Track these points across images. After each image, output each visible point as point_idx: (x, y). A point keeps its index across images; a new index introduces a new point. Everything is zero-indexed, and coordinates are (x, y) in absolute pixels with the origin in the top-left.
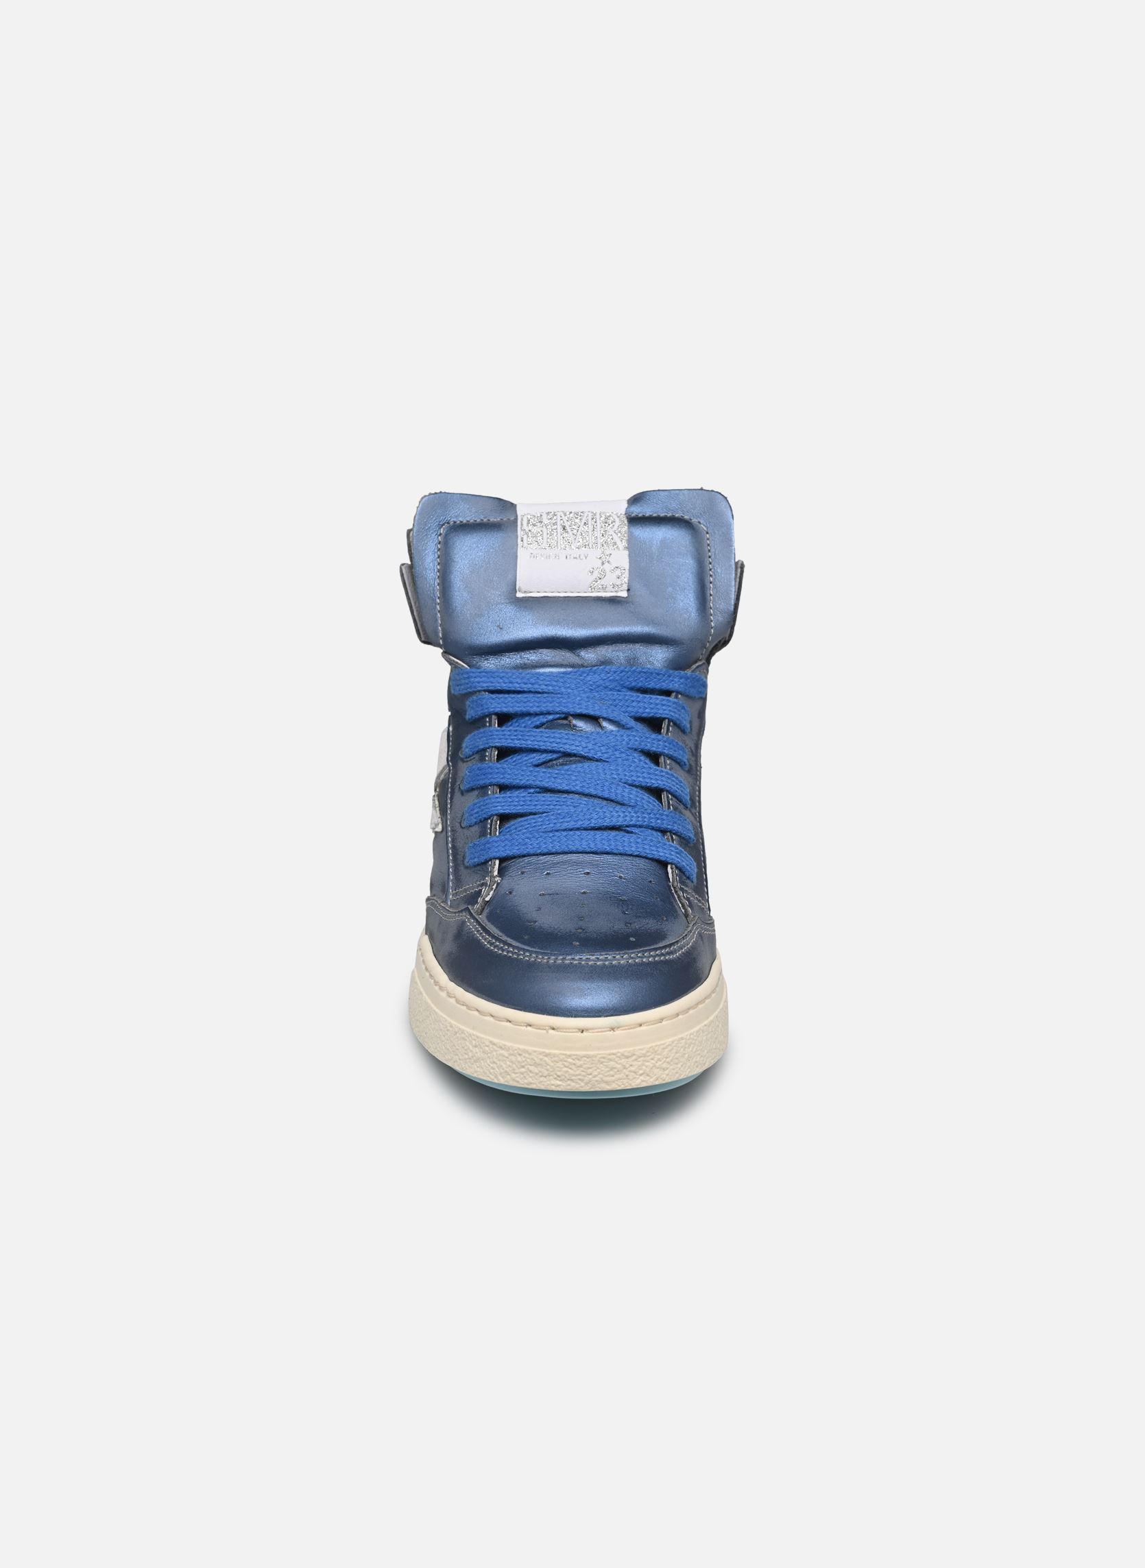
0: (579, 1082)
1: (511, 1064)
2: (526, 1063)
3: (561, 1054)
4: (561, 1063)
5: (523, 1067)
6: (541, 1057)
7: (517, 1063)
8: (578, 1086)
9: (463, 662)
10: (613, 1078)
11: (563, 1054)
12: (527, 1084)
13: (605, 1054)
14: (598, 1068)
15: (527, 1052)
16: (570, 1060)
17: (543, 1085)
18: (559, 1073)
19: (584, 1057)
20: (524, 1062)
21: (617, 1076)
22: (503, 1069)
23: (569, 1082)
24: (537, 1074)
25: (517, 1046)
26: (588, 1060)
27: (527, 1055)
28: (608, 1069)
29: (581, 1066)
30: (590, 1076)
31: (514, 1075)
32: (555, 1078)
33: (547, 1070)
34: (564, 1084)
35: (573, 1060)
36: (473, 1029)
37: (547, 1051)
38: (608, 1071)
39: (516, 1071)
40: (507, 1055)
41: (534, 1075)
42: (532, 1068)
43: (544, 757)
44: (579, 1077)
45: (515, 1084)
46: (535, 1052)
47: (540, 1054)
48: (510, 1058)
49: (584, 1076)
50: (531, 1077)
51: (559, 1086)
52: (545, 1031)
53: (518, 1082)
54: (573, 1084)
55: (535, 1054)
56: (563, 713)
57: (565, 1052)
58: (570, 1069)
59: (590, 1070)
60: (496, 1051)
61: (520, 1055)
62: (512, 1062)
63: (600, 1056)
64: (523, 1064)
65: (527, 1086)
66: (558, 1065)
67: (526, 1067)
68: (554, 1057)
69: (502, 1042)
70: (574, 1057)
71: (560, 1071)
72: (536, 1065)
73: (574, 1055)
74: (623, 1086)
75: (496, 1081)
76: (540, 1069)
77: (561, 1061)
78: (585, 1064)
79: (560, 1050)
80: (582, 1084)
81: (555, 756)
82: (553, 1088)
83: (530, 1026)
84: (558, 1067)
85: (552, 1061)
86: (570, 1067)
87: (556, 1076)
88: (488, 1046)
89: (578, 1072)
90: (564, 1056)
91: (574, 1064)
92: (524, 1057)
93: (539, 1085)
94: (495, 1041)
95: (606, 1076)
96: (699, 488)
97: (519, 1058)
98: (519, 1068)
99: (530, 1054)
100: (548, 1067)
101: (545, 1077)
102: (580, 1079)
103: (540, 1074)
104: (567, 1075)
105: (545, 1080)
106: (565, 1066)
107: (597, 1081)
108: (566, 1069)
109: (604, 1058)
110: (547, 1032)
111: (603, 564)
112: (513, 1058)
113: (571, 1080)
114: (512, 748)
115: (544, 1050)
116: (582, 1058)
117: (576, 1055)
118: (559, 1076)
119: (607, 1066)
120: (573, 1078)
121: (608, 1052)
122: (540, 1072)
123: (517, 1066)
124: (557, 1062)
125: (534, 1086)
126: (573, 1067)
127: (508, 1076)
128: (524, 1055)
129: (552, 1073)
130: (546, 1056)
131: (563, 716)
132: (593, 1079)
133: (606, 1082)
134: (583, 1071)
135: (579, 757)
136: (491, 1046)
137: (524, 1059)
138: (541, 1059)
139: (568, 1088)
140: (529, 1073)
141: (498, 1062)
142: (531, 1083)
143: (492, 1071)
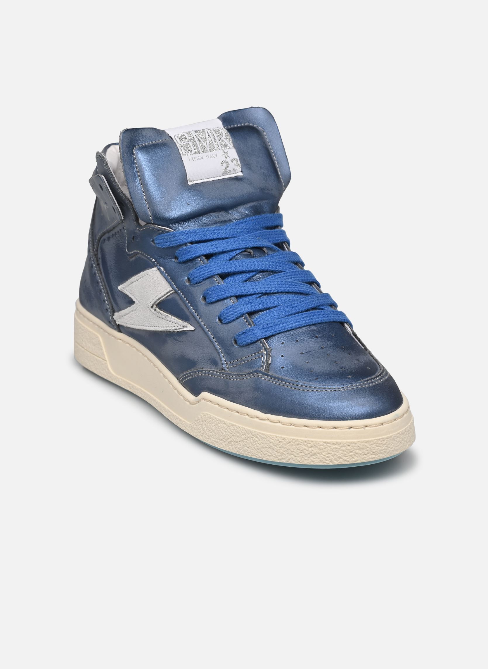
0: (384, 453)
1: (343, 452)
2: (353, 449)
3: (374, 440)
4: (374, 445)
5: (352, 452)
6: (363, 444)
7: (347, 451)
8: (384, 455)
9: (169, 228)
10: (399, 447)
11: (376, 440)
12: (354, 461)
13: (394, 434)
14: (393, 443)
15: (354, 443)
16: (379, 442)
17: (365, 459)
18: (374, 451)
19: (387, 438)
20: (352, 449)
21: (401, 445)
22: (337, 456)
23: (379, 455)
24: (361, 454)
25: (345, 441)
26: (388, 440)
27: (354, 445)
28: (397, 442)
29: (385, 444)
30: (390, 449)
31: (345, 458)
32: (372, 454)
33: (367, 450)
34: (376, 456)
35: (381, 441)
36: (306, 437)
37: (367, 440)
38: (397, 444)
39: (346, 455)
40: (339, 447)
41: (359, 455)
42: (357, 451)
43: (248, 276)
44: (384, 450)
45: (346, 463)
46: (359, 442)
47: (362, 442)
48: (341, 448)
49: (387, 449)
50: (357, 457)
51: (374, 458)
52: (363, 429)
53: (348, 461)
54: (381, 455)
55: (359, 443)
56: (244, 248)
57: (377, 438)
58: (380, 447)
59: (389, 445)
60: (329, 447)
61: (349, 445)
62: (343, 451)
63: (393, 436)
64: (352, 451)
65: (354, 462)
66: (373, 446)
67: (354, 452)
68: (371, 442)
69: (334, 441)
70: (381, 440)
71: (374, 450)
72: (360, 449)
73: (381, 439)
74: (403, 450)
75: (331, 464)
76: (362, 451)
77: (375, 444)
78: (387, 442)
79: (373, 438)
80: (386, 454)
81: (254, 273)
82: (371, 460)
83: (351, 428)
84: (373, 447)
85: (370, 445)
86: (380, 446)
87: (372, 453)
88: (322, 445)
89: (384, 448)
90: (376, 441)
91: (382, 444)
92: (352, 446)
93: (362, 460)
94: (328, 441)
95: (397, 447)
96: (251, 107)
97: (349, 448)
98: (349, 453)
99: (356, 444)
100: (368, 449)
101: (366, 455)
102: (385, 452)
103: (363, 454)
104: (378, 451)
105: (366, 456)
106: (377, 446)
107: (392, 450)
108: (377, 448)
109: (395, 437)
110: (365, 429)
111: (226, 158)
112: (344, 448)
113: (381, 453)
114: (226, 273)
115: (364, 440)
116: (385, 439)
117: (383, 438)
118: (374, 453)
119: (396, 441)
120: (381, 452)
121: (396, 433)
122: (363, 452)
123: (347, 452)
124: (373, 445)
125: (359, 462)
126: (381, 445)
127: (341, 459)
128: (352, 445)
129: (370, 452)
130: (366, 443)
131: (243, 250)
132: (391, 450)
133: (396, 450)
134: (386, 447)
135: (269, 272)
136: (325, 444)
137: (352, 447)
138: (363, 445)
139: (379, 458)
140: (356, 454)
141: (333, 453)
142: (357, 460)
143: (327, 459)
